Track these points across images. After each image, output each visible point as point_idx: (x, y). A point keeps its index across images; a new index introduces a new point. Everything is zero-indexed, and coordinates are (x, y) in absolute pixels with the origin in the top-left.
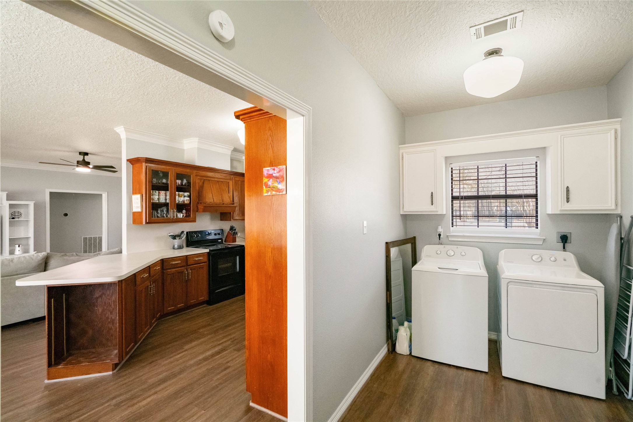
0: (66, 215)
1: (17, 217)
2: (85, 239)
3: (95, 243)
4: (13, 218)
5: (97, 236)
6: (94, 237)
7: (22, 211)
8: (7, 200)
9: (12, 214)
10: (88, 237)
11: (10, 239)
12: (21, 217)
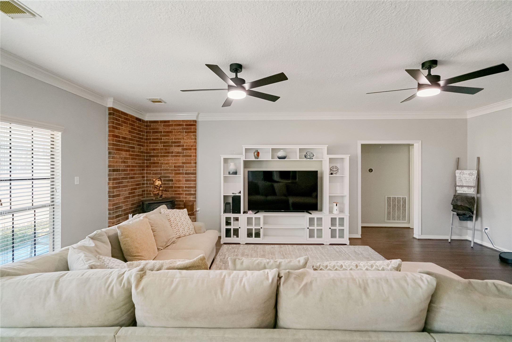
0: (371, 170)
1: (335, 172)
2: (389, 198)
3: (399, 205)
4: (332, 174)
5: (401, 197)
6: (397, 198)
7: (338, 165)
8: (328, 154)
9: (331, 169)
10: (391, 197)
11: (329, 196)
12: (338, 172)
